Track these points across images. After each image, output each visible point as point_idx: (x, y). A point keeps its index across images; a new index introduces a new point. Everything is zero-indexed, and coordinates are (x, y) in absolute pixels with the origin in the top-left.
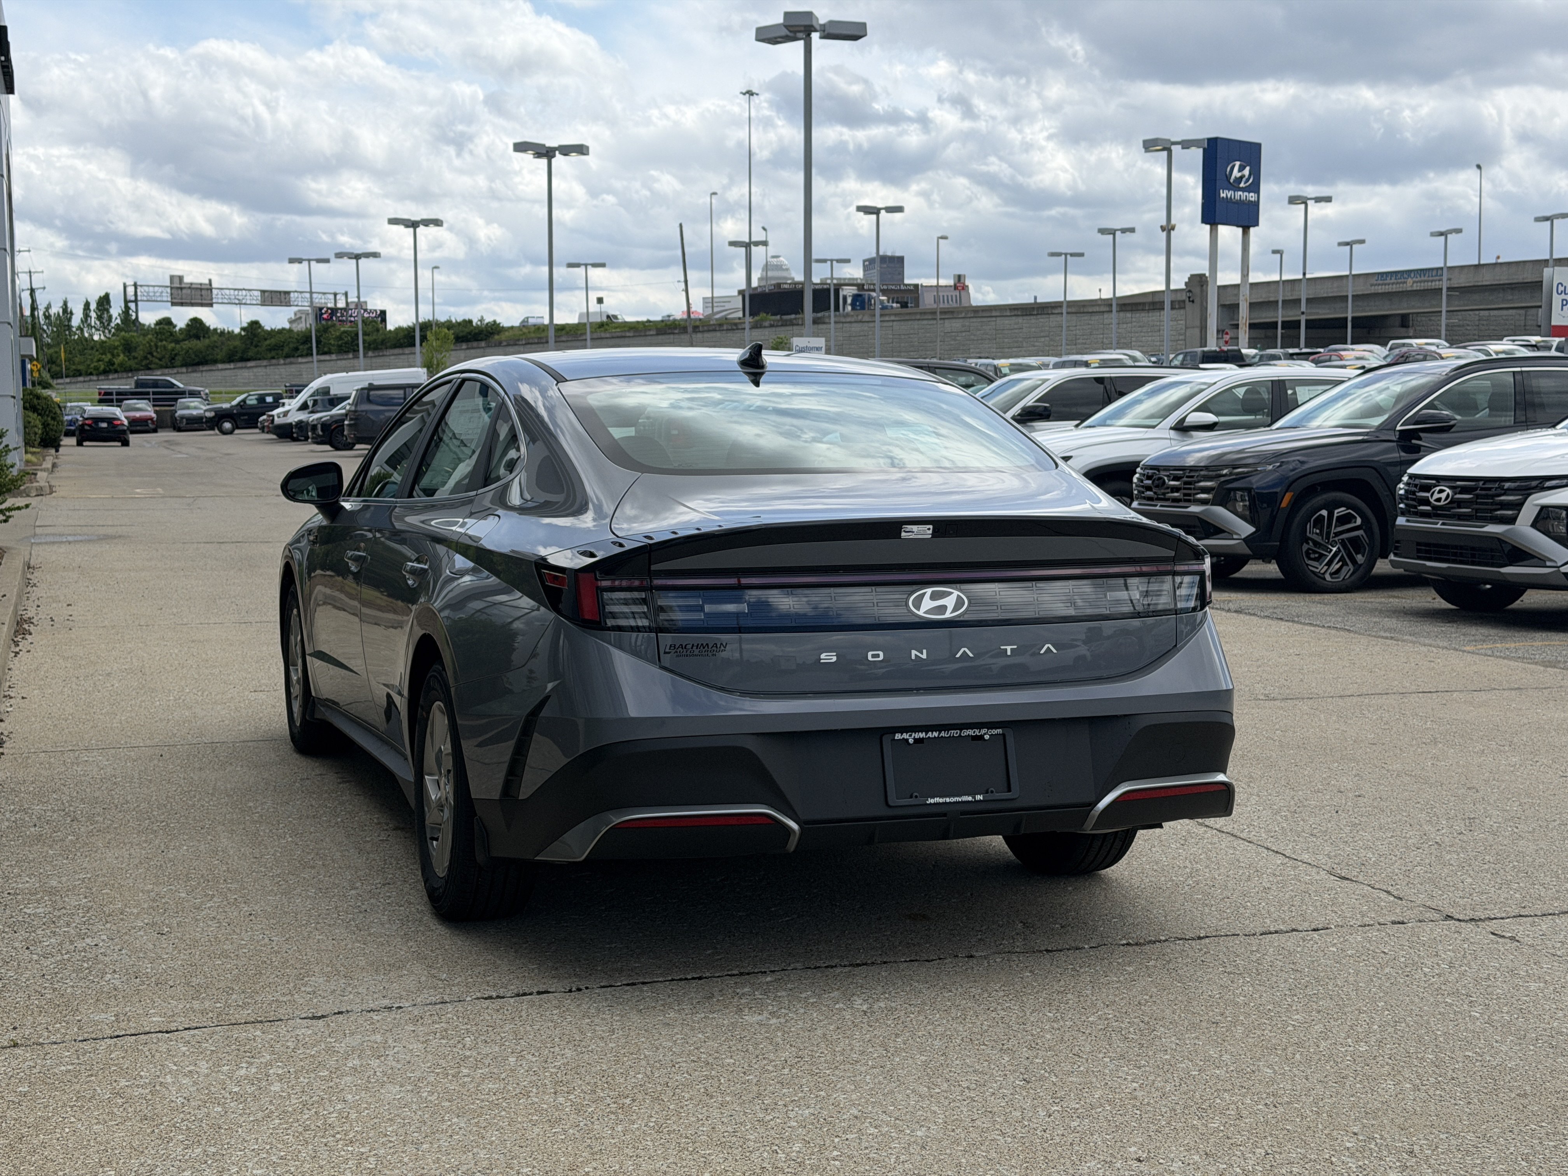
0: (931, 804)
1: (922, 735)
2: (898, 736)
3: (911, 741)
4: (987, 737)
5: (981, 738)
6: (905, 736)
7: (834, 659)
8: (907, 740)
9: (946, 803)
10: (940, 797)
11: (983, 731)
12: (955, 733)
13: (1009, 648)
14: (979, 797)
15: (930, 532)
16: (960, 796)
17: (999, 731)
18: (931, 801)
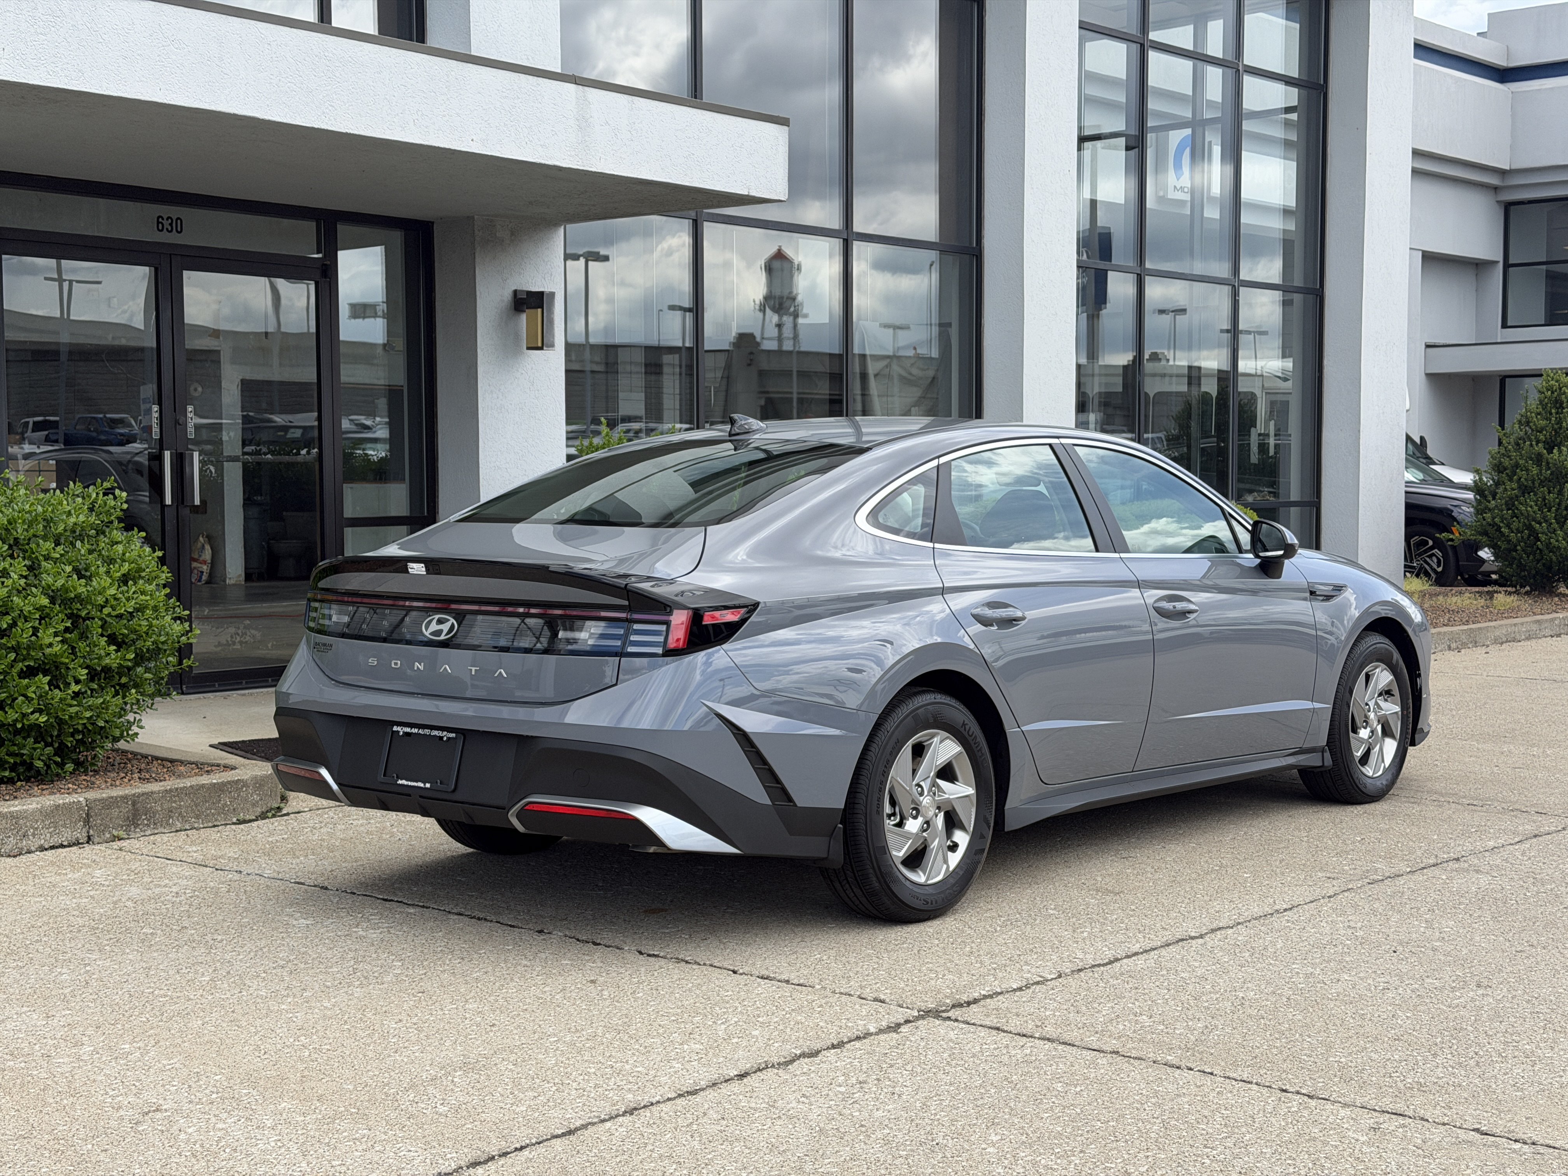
0: (400, 785)
1: (408, 730)
2: (395, 728)
3: (401, 733)
4: (445, 739)
5: (441, 738)
6: (399, 729)
7: (376, 663)
8: (398, 732)
9: (407, 786)
10: (407, 780)
11: (445, 733)
12: (427, 732)
13: (473, 669)
14: (428, 785)
15: (424, 569)
16: (417, 781)
17: (453, 735)
18: (400, 782)
